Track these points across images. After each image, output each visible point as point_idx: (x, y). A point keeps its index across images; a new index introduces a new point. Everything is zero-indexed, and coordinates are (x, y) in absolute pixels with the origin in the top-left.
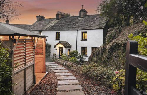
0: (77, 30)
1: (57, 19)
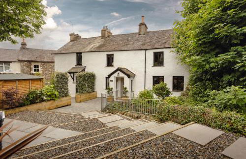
0: (146, 50)
1: (103, 37)
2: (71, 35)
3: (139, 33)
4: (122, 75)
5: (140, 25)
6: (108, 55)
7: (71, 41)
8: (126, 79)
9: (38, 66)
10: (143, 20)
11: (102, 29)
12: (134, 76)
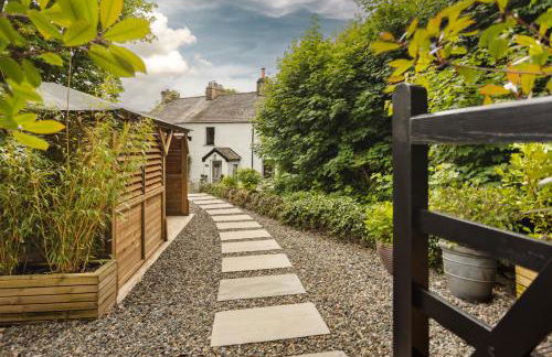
1: (209, 97)
3: (258, 94)
4: (219, 158)
5: (259, 82)
6: (208, 128)
7: (162, 103)
8: (225, 164)
10: (263, 74)
12: (239, 160)
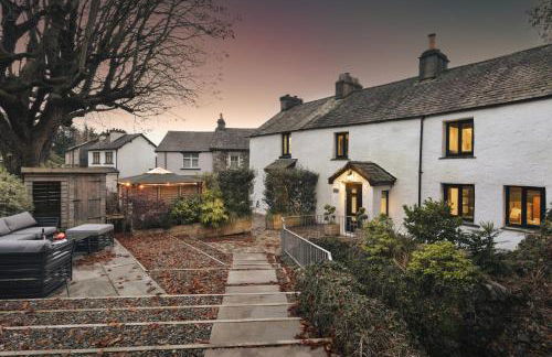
0: (423, 118)
1: (340, 96)
2: (282, 99)
3: (421, 78)
4: (358, 178)
5: (424, 58)
6: (337, 135)
7: (283, 110)
8: (366, 189)
9: (237, 158)
10: (432, 42)
11: (337, 79)
12: (394, 182)
